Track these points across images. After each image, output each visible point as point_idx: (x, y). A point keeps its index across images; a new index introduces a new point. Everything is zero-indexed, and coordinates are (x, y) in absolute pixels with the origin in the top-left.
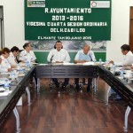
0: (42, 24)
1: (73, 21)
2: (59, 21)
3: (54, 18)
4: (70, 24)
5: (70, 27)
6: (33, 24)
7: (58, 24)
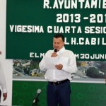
0: (38, 29)
1: (96, 24)
2: (70, 24)
3: (60, 18)
4: (89, 30)
5: (90, 36)
6: (20, 29)
7: (67, 29)
